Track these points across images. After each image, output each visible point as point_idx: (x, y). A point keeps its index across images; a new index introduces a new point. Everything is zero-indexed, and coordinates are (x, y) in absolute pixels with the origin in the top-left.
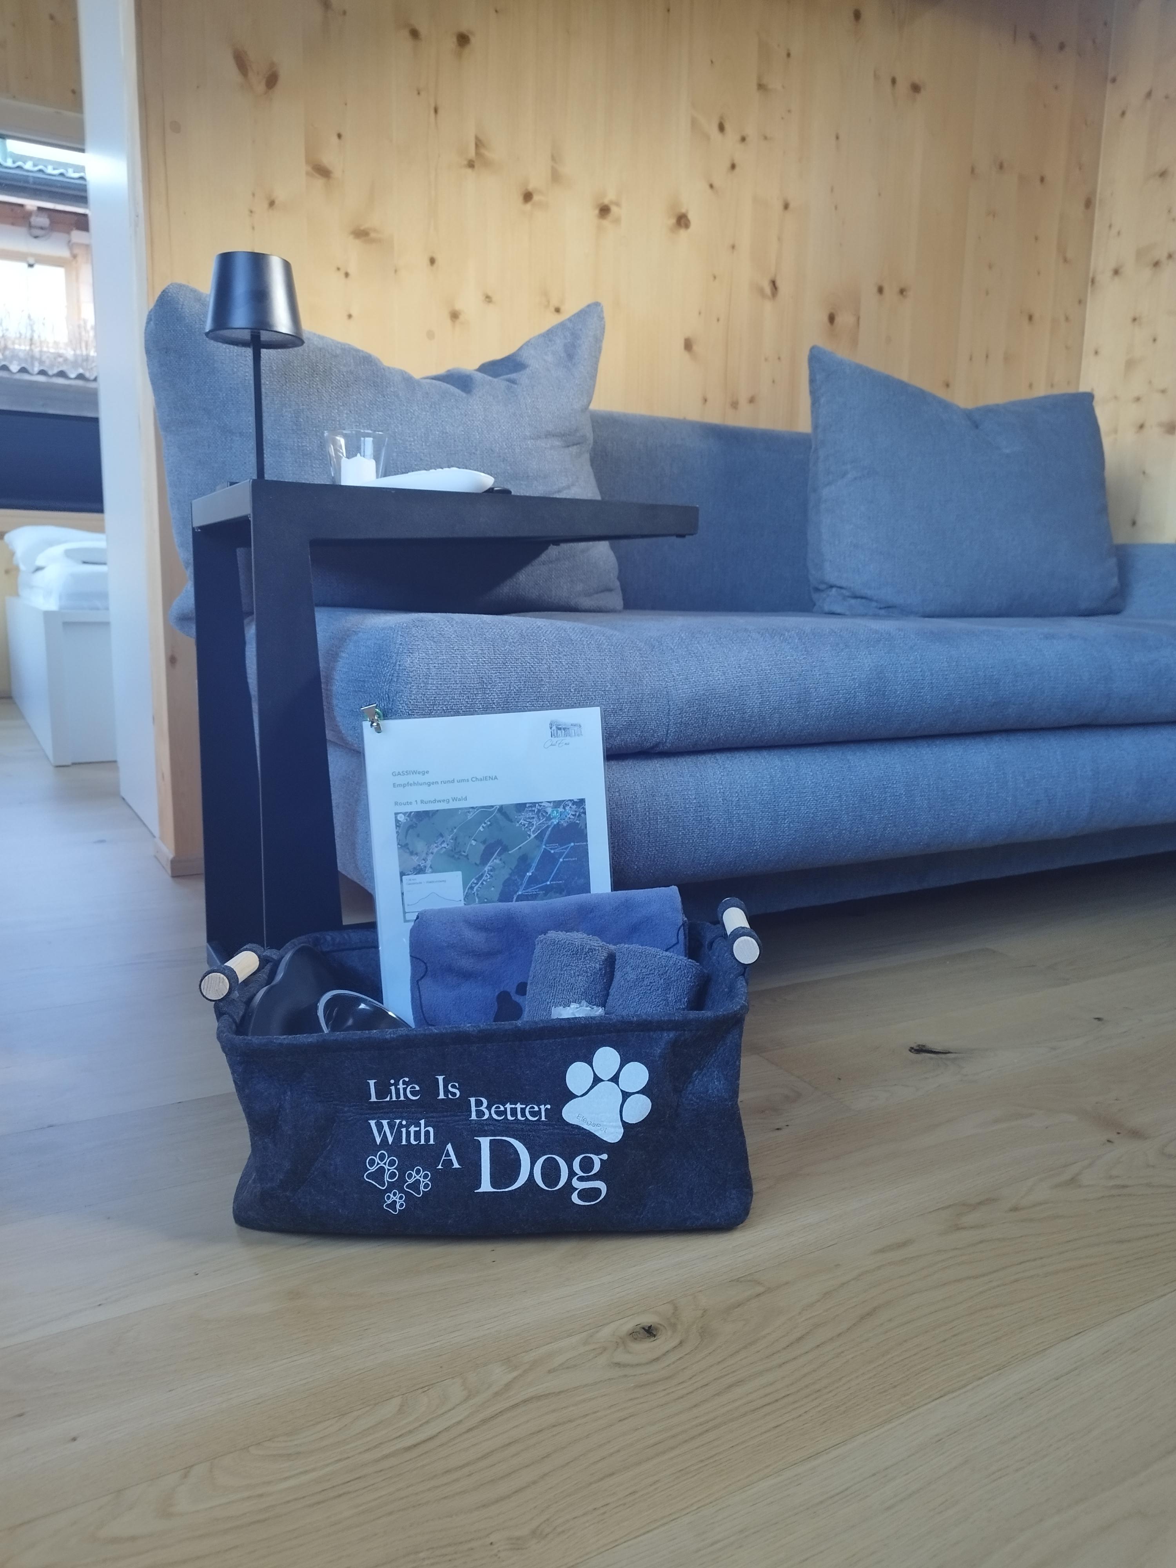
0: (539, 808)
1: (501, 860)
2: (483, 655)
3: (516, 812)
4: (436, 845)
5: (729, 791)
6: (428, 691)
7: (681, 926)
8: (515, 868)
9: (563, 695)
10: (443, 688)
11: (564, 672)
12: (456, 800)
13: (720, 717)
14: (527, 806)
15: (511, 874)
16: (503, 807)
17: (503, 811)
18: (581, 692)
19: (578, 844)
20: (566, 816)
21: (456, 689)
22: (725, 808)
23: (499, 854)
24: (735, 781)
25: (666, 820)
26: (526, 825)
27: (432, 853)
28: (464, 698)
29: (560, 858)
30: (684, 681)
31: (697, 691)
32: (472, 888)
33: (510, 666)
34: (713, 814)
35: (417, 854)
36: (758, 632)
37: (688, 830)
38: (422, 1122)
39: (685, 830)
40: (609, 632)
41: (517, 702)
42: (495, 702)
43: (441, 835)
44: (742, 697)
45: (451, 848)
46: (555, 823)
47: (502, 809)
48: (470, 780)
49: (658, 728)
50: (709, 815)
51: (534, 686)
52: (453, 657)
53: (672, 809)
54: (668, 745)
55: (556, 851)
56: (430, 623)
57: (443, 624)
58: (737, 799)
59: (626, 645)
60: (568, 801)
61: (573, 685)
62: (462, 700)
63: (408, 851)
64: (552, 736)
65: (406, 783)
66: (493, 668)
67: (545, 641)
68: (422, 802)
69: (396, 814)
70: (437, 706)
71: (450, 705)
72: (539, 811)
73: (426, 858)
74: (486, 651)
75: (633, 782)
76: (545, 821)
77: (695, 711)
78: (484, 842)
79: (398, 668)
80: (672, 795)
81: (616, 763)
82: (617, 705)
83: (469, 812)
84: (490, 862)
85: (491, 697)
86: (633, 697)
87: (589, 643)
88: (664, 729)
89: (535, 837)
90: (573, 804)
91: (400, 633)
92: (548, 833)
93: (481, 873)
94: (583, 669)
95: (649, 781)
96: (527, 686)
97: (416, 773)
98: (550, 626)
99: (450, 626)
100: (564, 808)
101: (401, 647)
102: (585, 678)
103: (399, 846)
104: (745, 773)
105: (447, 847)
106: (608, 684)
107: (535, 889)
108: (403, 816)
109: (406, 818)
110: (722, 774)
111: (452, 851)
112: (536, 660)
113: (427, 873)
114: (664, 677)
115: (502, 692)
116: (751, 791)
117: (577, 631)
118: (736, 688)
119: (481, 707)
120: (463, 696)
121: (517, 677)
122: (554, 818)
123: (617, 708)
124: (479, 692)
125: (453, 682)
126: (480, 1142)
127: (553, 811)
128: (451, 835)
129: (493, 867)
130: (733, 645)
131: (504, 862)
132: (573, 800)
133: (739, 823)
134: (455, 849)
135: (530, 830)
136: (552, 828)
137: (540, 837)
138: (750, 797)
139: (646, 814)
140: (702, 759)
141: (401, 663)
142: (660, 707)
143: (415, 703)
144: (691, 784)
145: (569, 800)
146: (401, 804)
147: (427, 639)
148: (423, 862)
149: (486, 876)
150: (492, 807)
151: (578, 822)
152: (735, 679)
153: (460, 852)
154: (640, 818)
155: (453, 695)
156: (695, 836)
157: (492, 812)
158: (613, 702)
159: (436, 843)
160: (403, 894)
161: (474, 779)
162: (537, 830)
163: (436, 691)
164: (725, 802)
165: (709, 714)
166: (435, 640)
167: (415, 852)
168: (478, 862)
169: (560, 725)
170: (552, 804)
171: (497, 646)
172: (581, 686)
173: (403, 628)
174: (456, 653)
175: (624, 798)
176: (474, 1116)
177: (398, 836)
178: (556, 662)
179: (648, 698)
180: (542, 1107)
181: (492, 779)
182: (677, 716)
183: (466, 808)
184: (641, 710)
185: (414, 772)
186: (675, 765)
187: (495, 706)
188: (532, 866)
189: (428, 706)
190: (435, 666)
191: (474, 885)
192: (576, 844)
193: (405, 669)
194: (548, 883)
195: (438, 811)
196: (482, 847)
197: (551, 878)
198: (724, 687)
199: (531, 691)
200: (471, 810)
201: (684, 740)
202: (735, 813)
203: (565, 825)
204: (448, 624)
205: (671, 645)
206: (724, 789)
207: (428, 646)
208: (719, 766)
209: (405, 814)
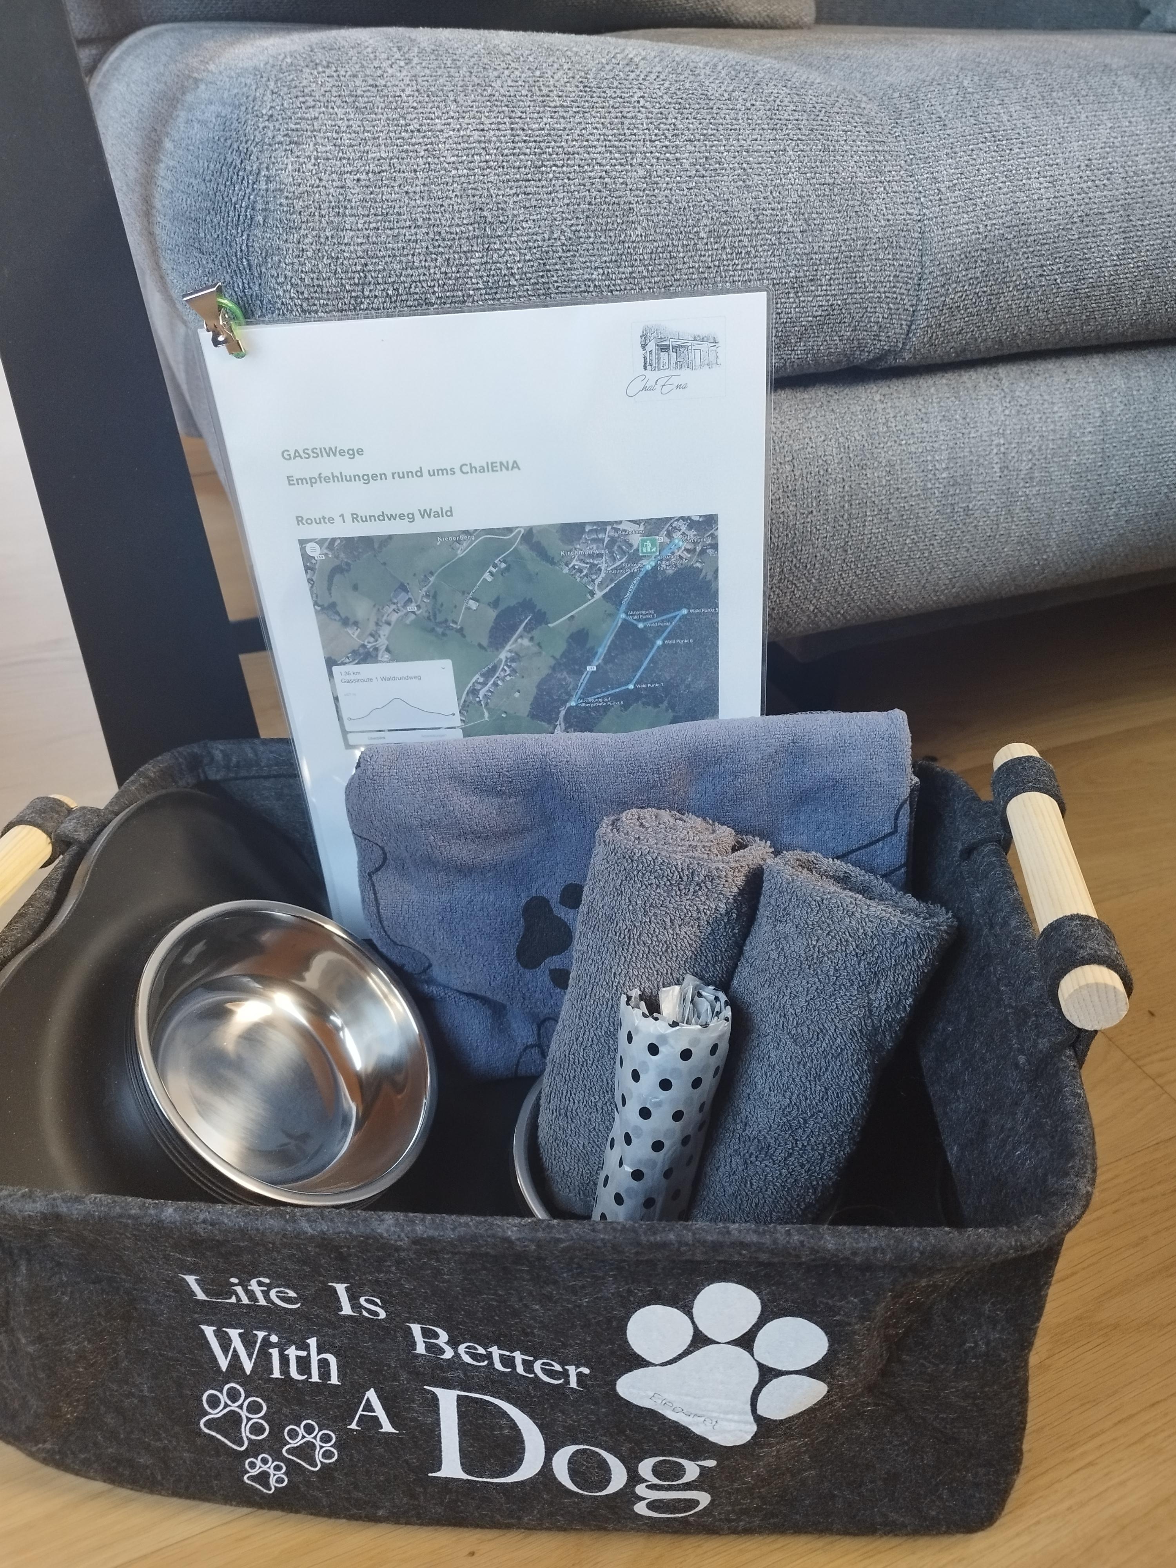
0: (612, 534)
1: (532, 639)
2: (483, 145)
3: (562, 541)
4: (394, 607)
5: (1015, 450)
6: (343, 247)
7: (906, 800)
8: (563, 655)
9: (680, 249)
10: (383, 238)
11: (684, 186)
12: (429, 517)
13: (1029, 290)
14: (587, 530)
15: (554, 668)
16: (534, 531)
17: (534, 540)
18: (723, 239)
19: (697, 611)
20: (673, 553)
21: (416, 241)
22: (1004, 485)
23: (529, 629)
24: (1031, 428)
25: (883, 517)
26: (585, 572)
27: (389, 623)
28: (438, 264)
29: (657, 637)
30: (963, 204)
31: (989, 228)
32: (474, 692)
33: (551, 175)
34: (979, 498)
35: (356, 624)
36: (1132, 73)
37: (924, 533)
38: (313, 1342)
39: (917, 534)
40: (800, 74)
41: (568, 269)
42: (515, 271)
43: (403, 588)
44: (1083, 241)
45: (426, 615)
46: (649, 567)
47: (529, 535)
48: (457, 470)
49: (892, 319)
50: (970, 502)
51: (610, 226)
52: (407, 151)
53: (897, 494)
54: (907, 356)
55: (648, 624)
56: (351, 53)
57: (384, 56)
58: (1030, 465)
59: (836, 109)
60: (678, 520)
61: (705, 221)
62: (432, 271)
63: (337, 618)
64: (645, 369)
65: (316, 476)
66: (508, 181)
67: (642, 102)
68: (355, 517)
69: (302, 543)
70: (372, 287)
71: (404, 282)
72: (613, 541)
73: (376, 632)
74: (492, 133)
75: (823, 438)
76: (627, 562)
77: (978, 278)
78: (495, 604)
79: (264, 187)
80: (901, 464)
81: (789, 397)
82: (805, 268)
83: (459, 541)
84: (510, 643)
85: (505, 259)
86: (843, 248)
87: (748, 105)
88: (903, 322)
89: (604, 596)
90: (690, 527)
91: (272, 84)
92: (632, 588)
93: (492, 665)
94: (730, 178)
95: (856, 435)
96: (593, 228)
97: (335, 455)
98: (657, 60)
99: (402, 63)
100: (669, 535)
101: (271, 126)
102: (735, 202)
103: (318, 608)
104: (1053, 408)
105: (418, 613)
106: (788, 216)
107: (603, 697)
108: (317, 547)
109: (325, 551)
110: (1007, 412)
111: (429, 618)
112: (617, 155)
113: (381, 662)
114: (917, 195)
115: (531, 244)
116: (1060, 448)
117: (723, 73)
118: (1075, 220)
119: (481, 286)
120: (436, 260)
121: (568, 205)
122: (646, 556)
123: (806, 276)
124: (475, 248)
125: (408, 223)
126: (436, 1396)
127: (643, 541)
128: (425, 589)
129: (517, 654)
130: (1079, 108)
131: (539, 645)
132: (689, 518)
133: (1026, 514)
134: (435, 616)
135: (593, 581)
136: (642, 579)
137: (614, 596)
138: (1055, 460)
139: (844, 507)
140: (969, 378)
141: (273, 172)
142: (901, 271)
143: (316, 282)
144: (942, 438)
145: (681, 518)
146: (309, 521)
147: (339, 102)
148: (372, 640)
149: (504, 670)
150: (509, 530)
151: (698, 565)
152: (1074, 197)
153: (446, 621)
154: (830, 517)
155: (410, 257)
156: (936, 545)
157: (510, 542)
158: (796, 262)
159: (394, 603)
160: (336, 699)
161: (465, 469)
162: (608, 581)
163: (364, 247)
164: (1005, 473)
165: (1004, 283)
166: (360, 104)
167: (351, 621)
168: (485, 643)
169: (666, 339)
170: (642, 528)
171: (520, 118)
172: (724, 224)
173: (281, 70)
174: (413, 140)
175: (801, 475)
176: (421, 1349)
177: (312, 587)
178: (668, 160)
179: (876, 250)
180: (572, 1370)
181: (507, 469)
182: (937, 292)
183: (452, 533)
184: (858, 280)
185: (331, 452)
186: (914, 394)
187: (515, 283)
188: (596, 653)
189: (348, 287)
190: (358, 180)
191: (478, 687)
192: (692, 611)
193: (282, 191)
194: (631, 687)
195: (390, 537)
196: (492, 614)
197: (637, 677)
198: (1050, 217)
199: (603, 239)
200: (462, 537)
201: (943, 342)
202: (1020, 494)
203: (670, 571)
204: (398, 56)
205: (939, 108)
206: (1006, 446)
207: (340, 122)
208: (1003, 394)
209: (321, 542)
